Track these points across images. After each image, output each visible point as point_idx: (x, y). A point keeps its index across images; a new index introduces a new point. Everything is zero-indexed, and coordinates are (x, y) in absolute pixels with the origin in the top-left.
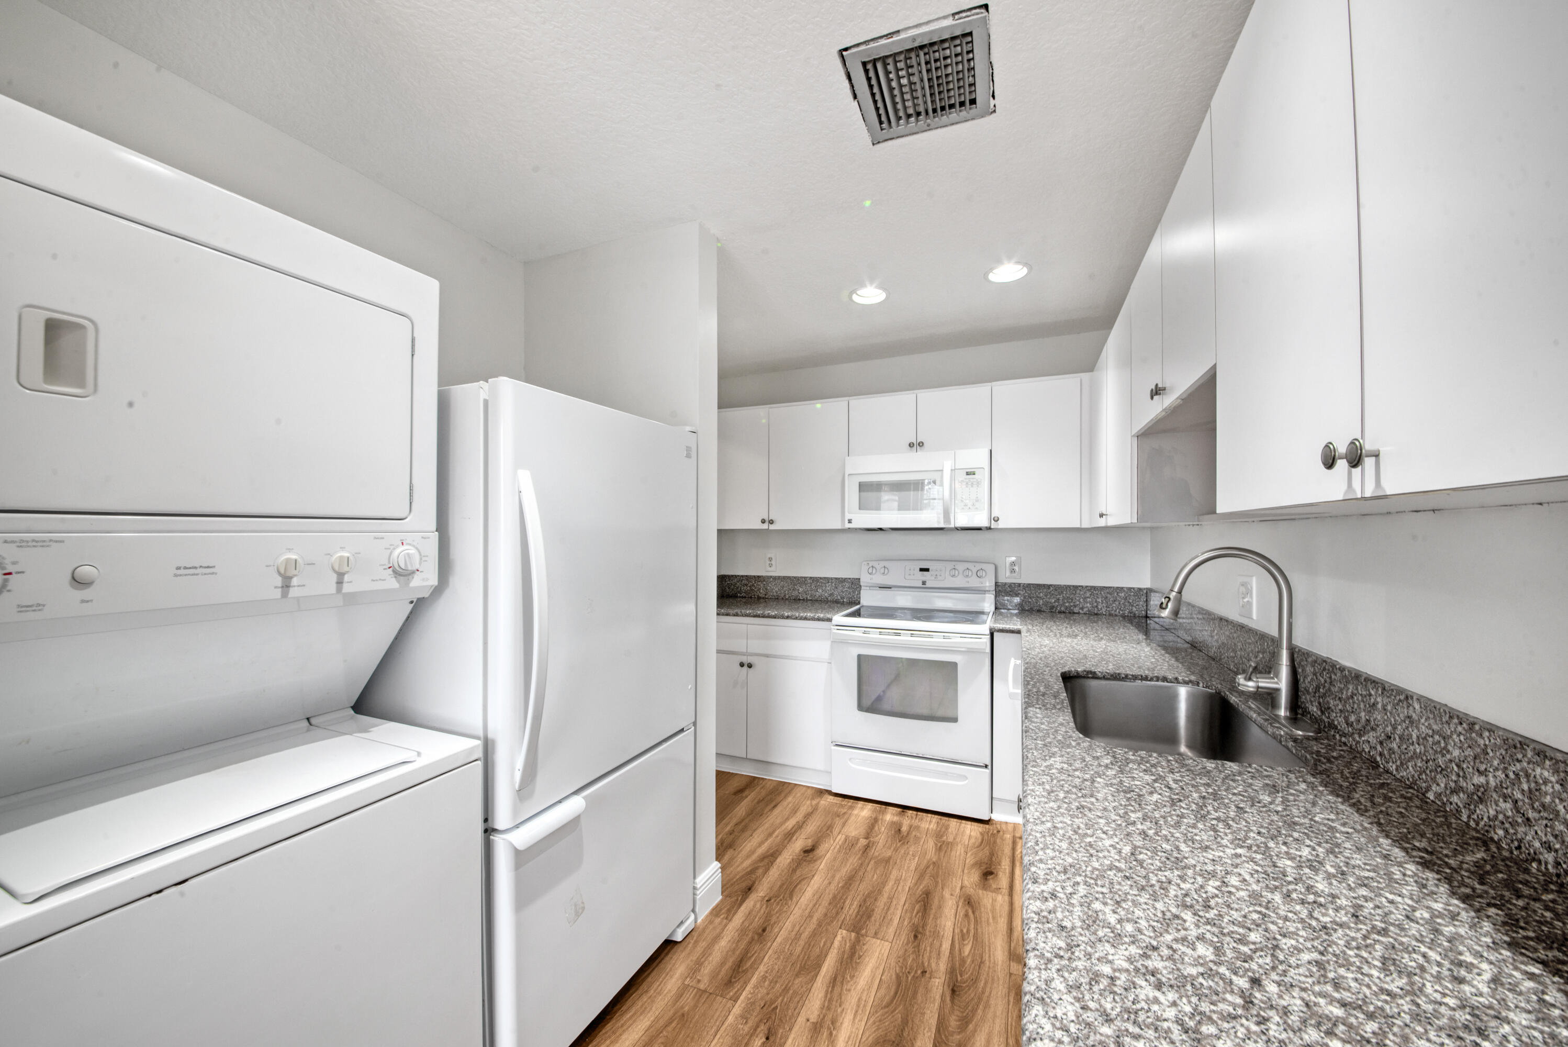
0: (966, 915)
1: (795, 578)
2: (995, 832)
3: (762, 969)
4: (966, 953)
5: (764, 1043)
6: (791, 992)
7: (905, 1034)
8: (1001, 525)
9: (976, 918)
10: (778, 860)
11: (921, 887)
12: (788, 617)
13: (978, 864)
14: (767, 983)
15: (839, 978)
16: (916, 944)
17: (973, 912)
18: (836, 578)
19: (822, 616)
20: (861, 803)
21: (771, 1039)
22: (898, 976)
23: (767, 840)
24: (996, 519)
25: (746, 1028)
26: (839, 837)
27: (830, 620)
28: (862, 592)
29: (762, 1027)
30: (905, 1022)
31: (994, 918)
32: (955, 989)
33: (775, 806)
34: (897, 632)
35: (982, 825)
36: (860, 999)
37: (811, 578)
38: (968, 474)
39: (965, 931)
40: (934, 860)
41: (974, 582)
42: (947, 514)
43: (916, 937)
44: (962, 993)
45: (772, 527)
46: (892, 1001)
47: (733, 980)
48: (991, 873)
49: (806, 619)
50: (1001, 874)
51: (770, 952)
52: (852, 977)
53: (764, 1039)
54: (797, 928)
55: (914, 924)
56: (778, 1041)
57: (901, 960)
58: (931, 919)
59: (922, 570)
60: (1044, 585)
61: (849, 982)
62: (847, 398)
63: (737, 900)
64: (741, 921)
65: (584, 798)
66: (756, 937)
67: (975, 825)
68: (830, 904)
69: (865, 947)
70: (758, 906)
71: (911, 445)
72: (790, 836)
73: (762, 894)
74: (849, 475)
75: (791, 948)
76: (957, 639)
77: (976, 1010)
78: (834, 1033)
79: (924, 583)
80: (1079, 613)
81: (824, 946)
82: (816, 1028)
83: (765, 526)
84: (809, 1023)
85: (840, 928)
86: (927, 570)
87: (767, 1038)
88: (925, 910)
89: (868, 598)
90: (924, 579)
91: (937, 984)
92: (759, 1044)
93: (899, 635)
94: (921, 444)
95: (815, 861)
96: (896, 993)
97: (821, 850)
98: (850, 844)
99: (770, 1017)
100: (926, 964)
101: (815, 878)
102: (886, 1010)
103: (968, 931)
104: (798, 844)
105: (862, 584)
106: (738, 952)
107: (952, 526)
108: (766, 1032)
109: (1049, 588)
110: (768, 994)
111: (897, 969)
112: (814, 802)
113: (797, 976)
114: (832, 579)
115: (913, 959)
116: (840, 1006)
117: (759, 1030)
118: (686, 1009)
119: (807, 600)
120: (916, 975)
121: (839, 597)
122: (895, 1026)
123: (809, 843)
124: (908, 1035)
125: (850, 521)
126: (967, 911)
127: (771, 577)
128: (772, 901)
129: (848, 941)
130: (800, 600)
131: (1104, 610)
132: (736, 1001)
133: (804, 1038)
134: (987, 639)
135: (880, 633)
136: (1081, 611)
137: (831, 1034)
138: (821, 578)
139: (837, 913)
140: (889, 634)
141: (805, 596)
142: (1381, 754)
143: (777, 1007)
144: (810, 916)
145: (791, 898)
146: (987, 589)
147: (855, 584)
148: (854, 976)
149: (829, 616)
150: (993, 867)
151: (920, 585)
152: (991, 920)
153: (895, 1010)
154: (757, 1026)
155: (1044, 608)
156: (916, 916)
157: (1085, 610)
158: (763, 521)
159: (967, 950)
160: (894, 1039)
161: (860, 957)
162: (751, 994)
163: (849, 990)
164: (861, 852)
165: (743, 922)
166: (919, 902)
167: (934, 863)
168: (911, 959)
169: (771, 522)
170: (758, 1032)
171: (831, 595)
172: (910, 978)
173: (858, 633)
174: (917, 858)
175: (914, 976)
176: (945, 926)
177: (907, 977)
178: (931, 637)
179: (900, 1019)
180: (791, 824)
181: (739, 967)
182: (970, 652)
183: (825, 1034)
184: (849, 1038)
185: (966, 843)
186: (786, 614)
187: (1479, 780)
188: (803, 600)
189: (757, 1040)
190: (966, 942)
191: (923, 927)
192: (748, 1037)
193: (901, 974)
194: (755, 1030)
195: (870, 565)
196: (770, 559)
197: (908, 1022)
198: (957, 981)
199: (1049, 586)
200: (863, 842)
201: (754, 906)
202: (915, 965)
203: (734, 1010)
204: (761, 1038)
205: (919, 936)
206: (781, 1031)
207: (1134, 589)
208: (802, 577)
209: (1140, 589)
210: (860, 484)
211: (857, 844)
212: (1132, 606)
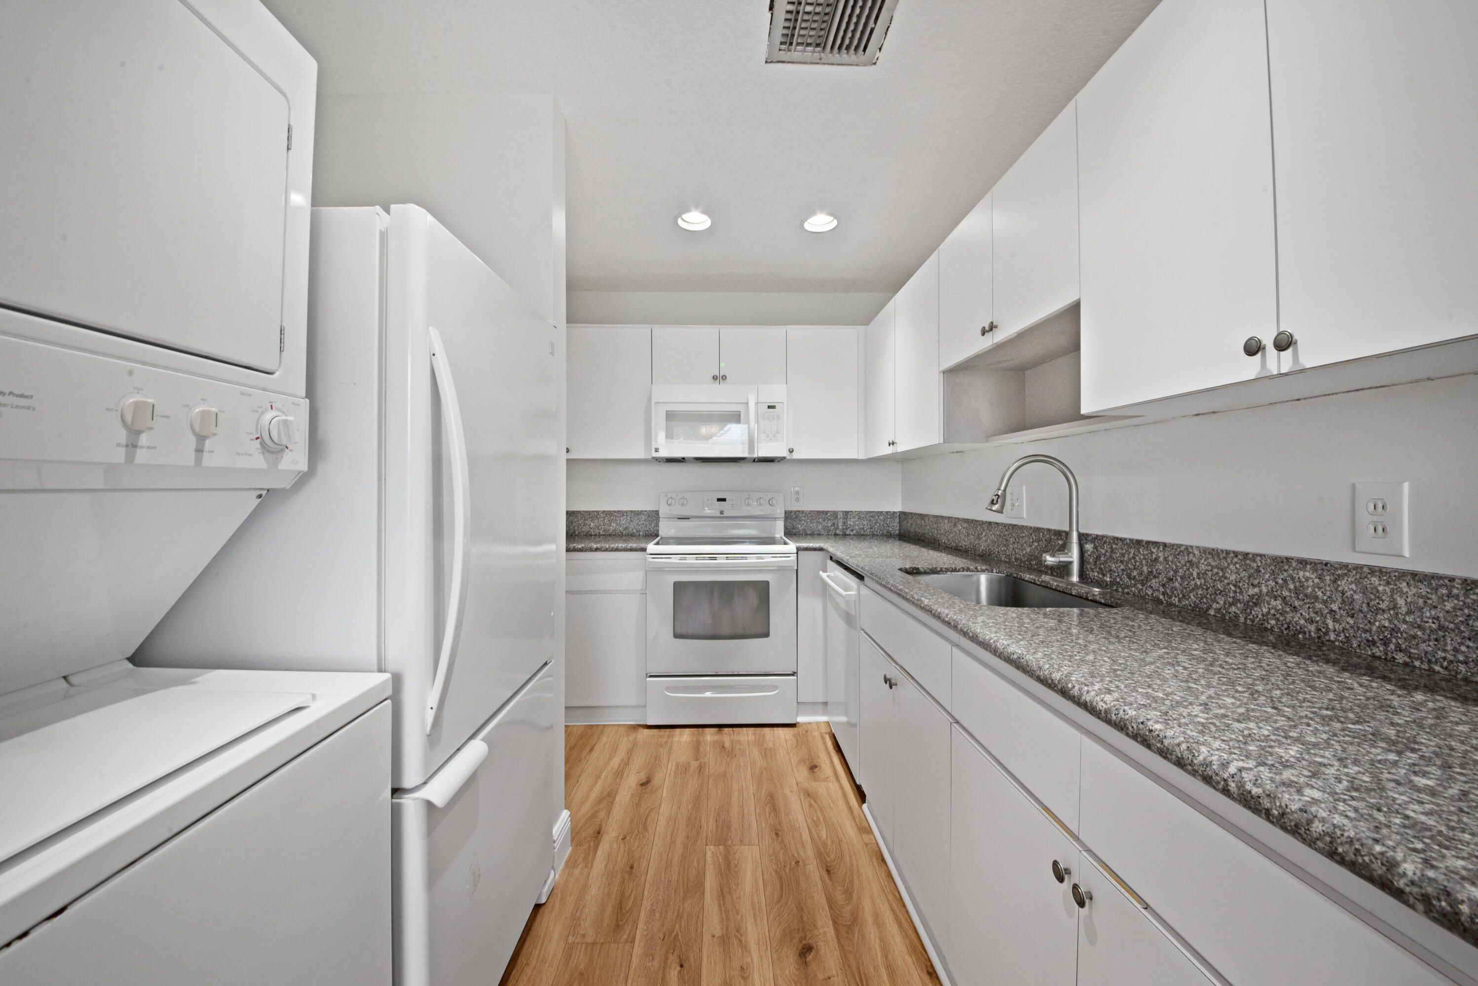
0: (811, 805)
1: (586, 512)
2: (804, 732)
3: (646, 904)
4: (825, 837)
5: (680, 972)
6: (685, 916)
7: (805, 919)
8: (795, 456)
9: (819, 806)
10: (618, 799)
11: (764, 791)
12: (597, 550)
13: (802, 761)
14: (657, 916)
15: (726, 890)
16: (780, 840)
17: (815, 802)
18: (632, 511)
19: (634, 545)
20: (678, 731)
21: (686, 965)
22: (777, 873)
23: (596, 782)
24: (791, 450)
25: (656, 964)
26: (670, 764)
27: (644, 550)
28: (660, 524)
29: (671, 958)
30: (800, 909)
31: (834, 802)
32: (829, 869)
33: (591, 750)
34: (713, 556)
35: (791, 729)
36: (753, 903)
37: (604, 512)
38: (769, 407)
39: (815, 819)
40: (764, 766)
41: (765, 510)
42: (751, 445)
43: (777, 834)
44: (835, 870)
46: (782, 896)
47: (621, 923)
48: (816, 767)
49: (617, 550)
50: (823, 766)
51: (647, 885)
52: (737, 885)
53: (678, 968)
54: (665, 857)
55: (771, 824)
56: (693, 964)
57: (773, 857)
58: (783, 816)
59: (719, 500)
60: (823, 512)
61: (736, 890)
62: (650, 325)
63: (590, 846)
64: (603, 865)
65: (483, 740)
66: (626, 876)
67: (786, 730)
68: (687, 826)
69: (737, 856)
70: (615, 846)
71: (715, 378)
72: (620, 773)
73: (614, 834)
74: (656, 403)
75: (667, 877)
76: (768, 559)
77: (853, 881)
78: (743, 939)
79: (722, 513)
80: (850, 535)
81: (698, 864)
82: (724, 941)
84: (715, 938)
85: (707, 845)
86: (724, 500)
87: (682, 966)
88: (775, 810)
89: (665, 529)
90: (722, 508)
91: (812, 869)
92: (676, 973)
93: (715, 559)
94: (724, 378)
95: (656, 791)
96: (782, 887)
97: (657, 780)
98: (682, 770)
99: (675, 946)
100: (796, 855)
101: (663, 806)
102: (780, 904)
103: (818, 818)
104: (632, 780)
105: (660, 515)
106: (613, 896)
107: (755, 456)
108: (678, 961)
109: (827, 514)
110: (663, 925)
111: (774, 866)
112: (631, 738)
113: (684, 899)
114: (627, 512)
115: (783, 854)
116: (738, 914)
117: (669, 961)
118: (582, 966)
119: (600, 535)
120: (792, 867)
121: (635, 531)
122: (793, 916)
123: (643, 777)
124: (808, 920)
125: (657, 450)
126: (809, 802)
128: (628, 838)
129: (718, 855)
130: (591, 535)
131: (868, 531)
132: (633, 941)
133: (717, 953)
134: (793, 557)
135: (697, 559)
136: (851, 533)
137: (740, 941)
138: (615, 512)
139: (698, 833)
140: (704, 559)
141: (597, 531)
142: (1164, 594)
143: (677, 934)
144: (673, 842)
145: (646, 830)
146: (778, 516)
147: (655, 515)
148: (738, 884)
149: (642, 545)
150: (815, 761)
151: (718, 514)
152: (832, 805)
153: (787, 902)
154: (666, 959)
155: (823, 532)
156: (769, 817)
157: (855, 532)
159: (824, 835)
160: (797, 927)
161: (736, 866)
162: (646, 930)
163: (740, 898)
164: (697, 773)
165: (606, 866)
166: (767, 804)
167: (766, 769)
168: (781, 854)
170: (669, 964)
171: (626, 528)
172: (788, 871)
173: (675, 560)
174: (749, 768)
175: (790, 868)
176: (797, 819)
177: (785, 871)
178: (746, 558)
179: (795, 909)
180: (615, 763)
181: (621, 908)
182: (781, 569)
183: (735, 943)
184: (759, 939)
185: (785, 746)
186: (595, 546)
187: (1253, 591)
188: (595, 535)
189: (671, 971)
190: (820, 828)
191: (780, 825)
192: (661, 972)
193: (779, 870)
194: (666, 962)
195: (669, 497)
197: (802, 909)
198: (827, 862)
199: (827, 512)
200: (694, 764)
201: (611, 848)
202: (787, 859)
203: (635, 951)
204: (675, 968)
205: (780, 833)
206: (691, 955)
207: (890, 512)
208: (594, 511)
209: (894, 513)
210: (667, 415)
211: (689, 767)
212: (889, 527)
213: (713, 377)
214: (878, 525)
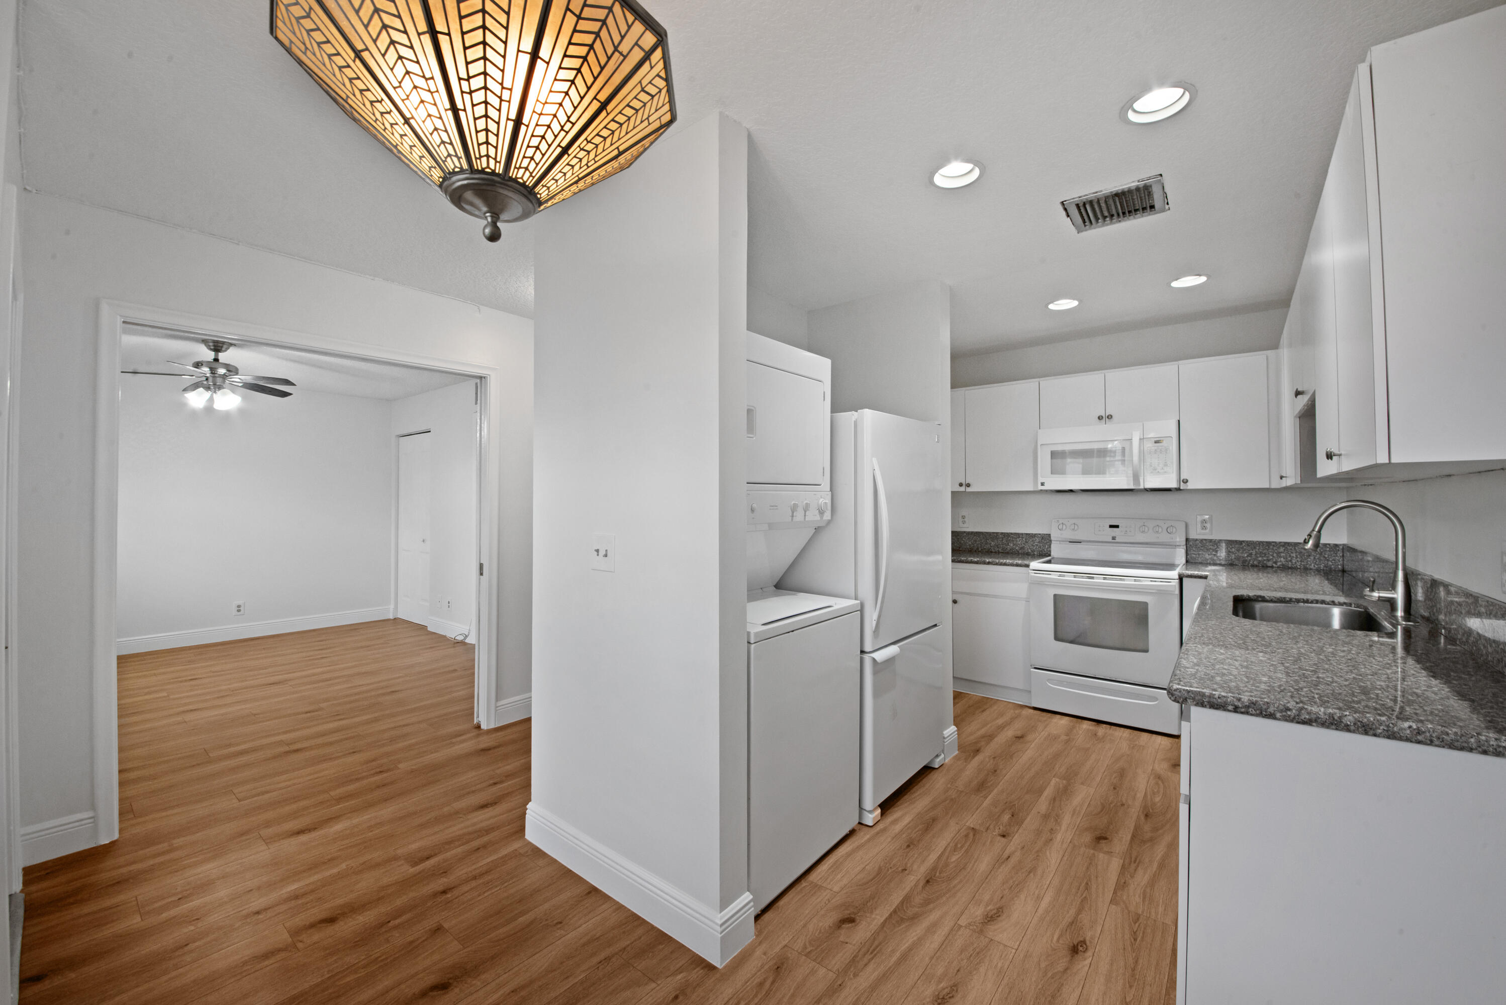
0: (1157, 783)
1: (987, 533)
4: (1157, 800)
7: (1111, 828)
8: (1190, 486)
9: (1164, 786)
10: (996, 739)
11: (1118, 766)
12: (989, 563)
13: (1167, 759)
15: (1058, 799)
16: (1116, 791)
17: (1163, 783)
18: (1027, 534)
19: (1020, 562)
20: (1058, 716)
22: (1102, 804)
23: (982, 728)
24: (1185, 481)
25: (997, 810)
26: (1044, 732)
27: (1028, 566)
28: (1052, 546)
29: (1007, 811)
30: (1110, 823)
32: (1148, 815)
33: (983, 711)
34: (1090, 576)
35: (1172, 739)
37: (1002, 533)
38: (1156, 442)
39: (1155, 790)
40: (1128, 754)
41: (1164, 537)
42: (1136, 478)
43: (1115, 788)
44: (1153, 817)
45: (969, 490)
46: (1099, 813)
47: (980, 789)
49: (1005, 564)
51: (1003, 782)
52: (1067, 799)
54: (1020, 774)
58: (1126, 782)
59: (1111, 526)
60: (1236, 541)
61: (1065, 801)
62: (1038, 379)
63: (968, 756)
64: (977, 765)
65: (898, 647)
66: (990, 774)
67: (1165, 738)
68: (1043, 765)
69: (1075, 788)
70: (987, 760)
71: (1100, 418)
72: (1001, 728)
73: (988, 754)
74: (1041, 445)
75: (1018, 782)
76: (1147, 582)
77: (1165, 825)
78: (1059, 821)
79: (1114, 538)
80: (1272, 567)
81: (1042, 784)
82: (1046, 817)
83: (962, 489)
84: (1040, 814)
85: (1053, 778)
86: (1117, 527)
88: (1122, 776)
89: (1056, 550)
90: (1114, 535)
91: (1133, 811)
93: (1092, 578)
94: (1110, 417)
95: (1026, 743)
96: (1102, 810)
97: (1029, 737)
98: (1053, 738)
99: (1011, 808)
100: (1124, 801)
101: (1028, 751)
102: (1096, 816)
103: (1158, 791)
104: (1009, 733)
105: (1052, 538)
106: (979, 778)
107: (1142, 487)
108: (1011, 813)
109: (1241, 544)
110: (1007, 798)
111: (1102, 801)
112: (1017, 712)
113: (1026, 793)
114: (1022, 534)
115: (1114, 798)
118: (954, 797)
119: (999, 552)
120: (1117, 805)
121: (1029, 550)
123: (1019, 733)
125: (1042, 484)
126: (1157, 781)
127: (965, 532)
128: (997, 758)
130: (992, 552)
131: (1298, 564)
132: (986, 798)
134: (1176, 583)
135: (1075, 577)
136: (1274, 565)
137: (1056, 820)
138: (1012, 534)
139: (1050, 770)
140: (1082, 577)
141: (997, 549)
143: (1015, 804)
144: (1029, 769)
145: (1012, 759)
146: (1178, 544)
147: (1046, 539)
148: (1069, 799)
149: (1026, 562)
151: (1111, 540)
153: (1102, 817)
155: (1236, 562)
156: (1114, 779)
157: (1279, 564)
158: (961, 485)
160: (1103, 828)
161: (1072, 792)
163: (1066, 805)
164: (1063, 743)
165: (978, 767)
166: (1116, 773)
168: (1112, 797)
169: (968, 485)
171: (1021, 548)
172: (1112, 806)
173: (1054, 576)
174: (1112, 751)
175: (1115, 805)
176: (1139, 787)
177: (1110, 805)
178: (1123, 580)
179: (1106, 821)
180: (1000, 721)
181: (983, 784)
182: (1161, 593)
183: (1052, 819)
185: (1157, 748)
186: (987, 561)
188: (996, 552)
190: (1156, 795)
191: (1121, 786)
193: (1104, 803)
195: (1061, 522)
196: (963, 517)
197: (1112, 823)
198: (1149, 811)
199: (1241, 542)
200: (1064, 737)
201: (984, 759)
202: (1115, 801)
207: (1329, 544)
208: (994, 533)
209: (1336, 545)
210: (1051, 453)
211: (1059, 738)
212: (1328, 560)
213: (1099, 418)
214: (1312, 558)
